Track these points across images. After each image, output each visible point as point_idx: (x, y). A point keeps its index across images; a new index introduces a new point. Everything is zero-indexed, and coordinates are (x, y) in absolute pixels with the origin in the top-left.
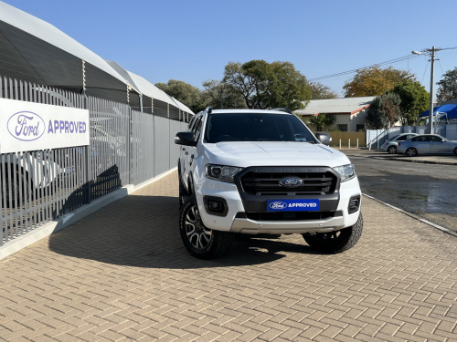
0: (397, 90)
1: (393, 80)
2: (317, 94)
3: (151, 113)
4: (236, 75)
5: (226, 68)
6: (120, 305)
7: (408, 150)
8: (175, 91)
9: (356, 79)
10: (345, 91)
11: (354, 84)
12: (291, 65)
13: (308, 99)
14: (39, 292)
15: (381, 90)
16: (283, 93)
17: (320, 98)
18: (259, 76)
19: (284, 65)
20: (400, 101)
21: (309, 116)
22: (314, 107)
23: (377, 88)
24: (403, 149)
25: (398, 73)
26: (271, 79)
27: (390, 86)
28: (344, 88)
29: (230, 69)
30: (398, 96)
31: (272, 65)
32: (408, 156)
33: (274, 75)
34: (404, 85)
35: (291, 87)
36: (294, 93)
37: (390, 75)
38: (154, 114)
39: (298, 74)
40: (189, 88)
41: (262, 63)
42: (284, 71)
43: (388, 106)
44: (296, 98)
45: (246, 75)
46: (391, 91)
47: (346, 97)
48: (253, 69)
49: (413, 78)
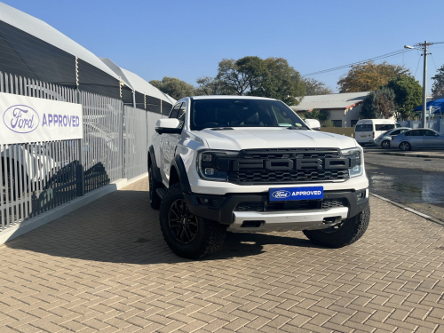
0: (391, 85)
1: (388, 75)
2: (311, 90)
3: (143, 109)
4: (230, 71)
5: (221, 65)
6: (110, 283)
7: (401, 144)
8: (169, 87)
9: (350, 74)
10: (339, 86)
11: (348, 80)
12: (285, 61)
13: (302, 94)
14: (35, 273)
15: (375, 85)
16: (277, 89)
17: (314, 94)
18: (253, 72)
19: (278, 61)
20: (394, 96)
21: (304, 111)
22: (308, 103)
23: (372, 83)
24: (396, 143)
25: (392, 68)
26: (265, 75)
27: (384, 82)
28: (338, 83)
29: (224, 66)
30: (392, 91)
31: (266, 61)
32: (402, 150)
33: (267, 71)
34: (399, 79)
35: (285, 83)
36: (288, 89)
37: (384, 70)
38: (147, 110)
39: (292, 70)
40: (182, 85)
41: (255, 59)
42: (278, 67)
43: (382, 101)
44: (290, 94)
45: (239, 71)
46: (385, 86)
47: (341, 92)
48: (246, 65)
49: (407, 73)
